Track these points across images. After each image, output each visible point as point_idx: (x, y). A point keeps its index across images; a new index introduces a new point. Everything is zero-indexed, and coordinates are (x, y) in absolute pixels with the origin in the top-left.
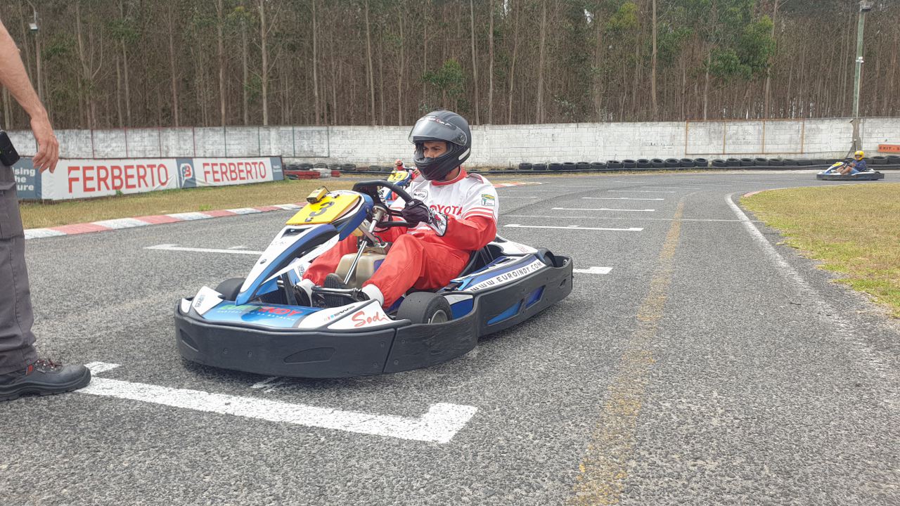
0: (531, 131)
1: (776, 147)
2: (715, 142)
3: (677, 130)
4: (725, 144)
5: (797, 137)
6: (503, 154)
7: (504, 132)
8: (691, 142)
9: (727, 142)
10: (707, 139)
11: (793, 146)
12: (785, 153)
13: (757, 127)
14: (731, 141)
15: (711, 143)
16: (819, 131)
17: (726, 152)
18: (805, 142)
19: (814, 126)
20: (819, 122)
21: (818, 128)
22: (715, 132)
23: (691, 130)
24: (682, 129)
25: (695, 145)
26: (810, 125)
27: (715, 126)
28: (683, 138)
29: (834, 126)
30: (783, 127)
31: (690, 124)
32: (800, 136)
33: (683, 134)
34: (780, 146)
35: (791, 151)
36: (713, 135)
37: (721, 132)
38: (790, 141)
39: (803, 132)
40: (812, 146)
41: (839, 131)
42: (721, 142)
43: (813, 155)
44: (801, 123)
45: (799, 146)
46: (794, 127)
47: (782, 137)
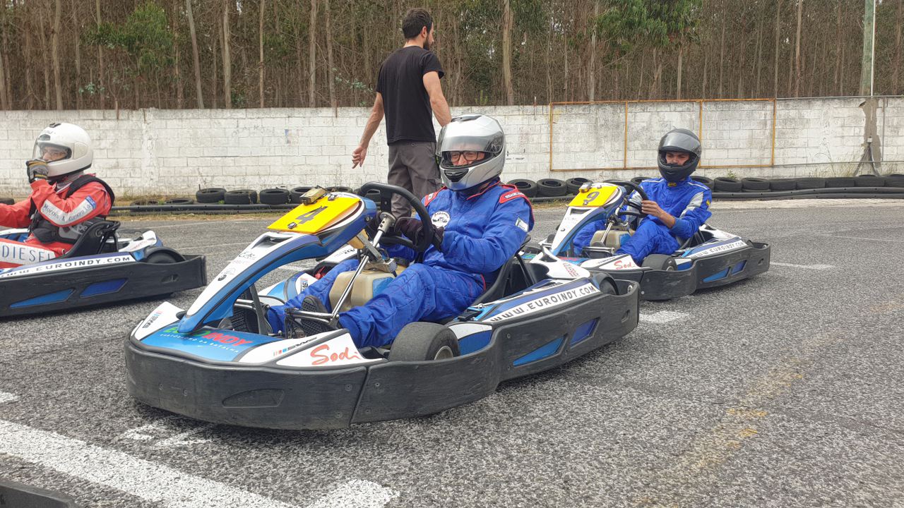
0: (242, 124)
1: (723, 154)
2: (607, 146)
3: (532, 122)
4: (626, 149)
5: (762, 135)
6: (185, 171)
7: (185, 123)
8: (560, 145)
9: (630, 145)
10: (592, 141)
11: (756, 153)
12: (741, 167)
13: (687, 116)
14: (637, 143)
15: (598, 147)
16: (804, 122)
17: (630, 164)
18: (777, 145)
19: (793, 113)
20: (803, 105)
21: (801, 118)
22: (605, 126)
23: (561, 123)
24: (542, 120)
25: (568, 151)
26: (787, 111)
27: (607, 113)
28: (545, 138)
29: (831, 113)
30: (737, 115)
31: (557, 110)
32: (768, 132)
33: (545, 129)
34: (732, 154)
35: (753, 162)
36: (602, 132)
37: (618, 126)
38: (751, 142)
39: (773, 124)
40: (790, 152)
41: (840, 123)
42: (619, 145)
43: (792, 170)
44: (769, 107)
45: (767, 153)
46: (756, 115)
47: (735, 135)
